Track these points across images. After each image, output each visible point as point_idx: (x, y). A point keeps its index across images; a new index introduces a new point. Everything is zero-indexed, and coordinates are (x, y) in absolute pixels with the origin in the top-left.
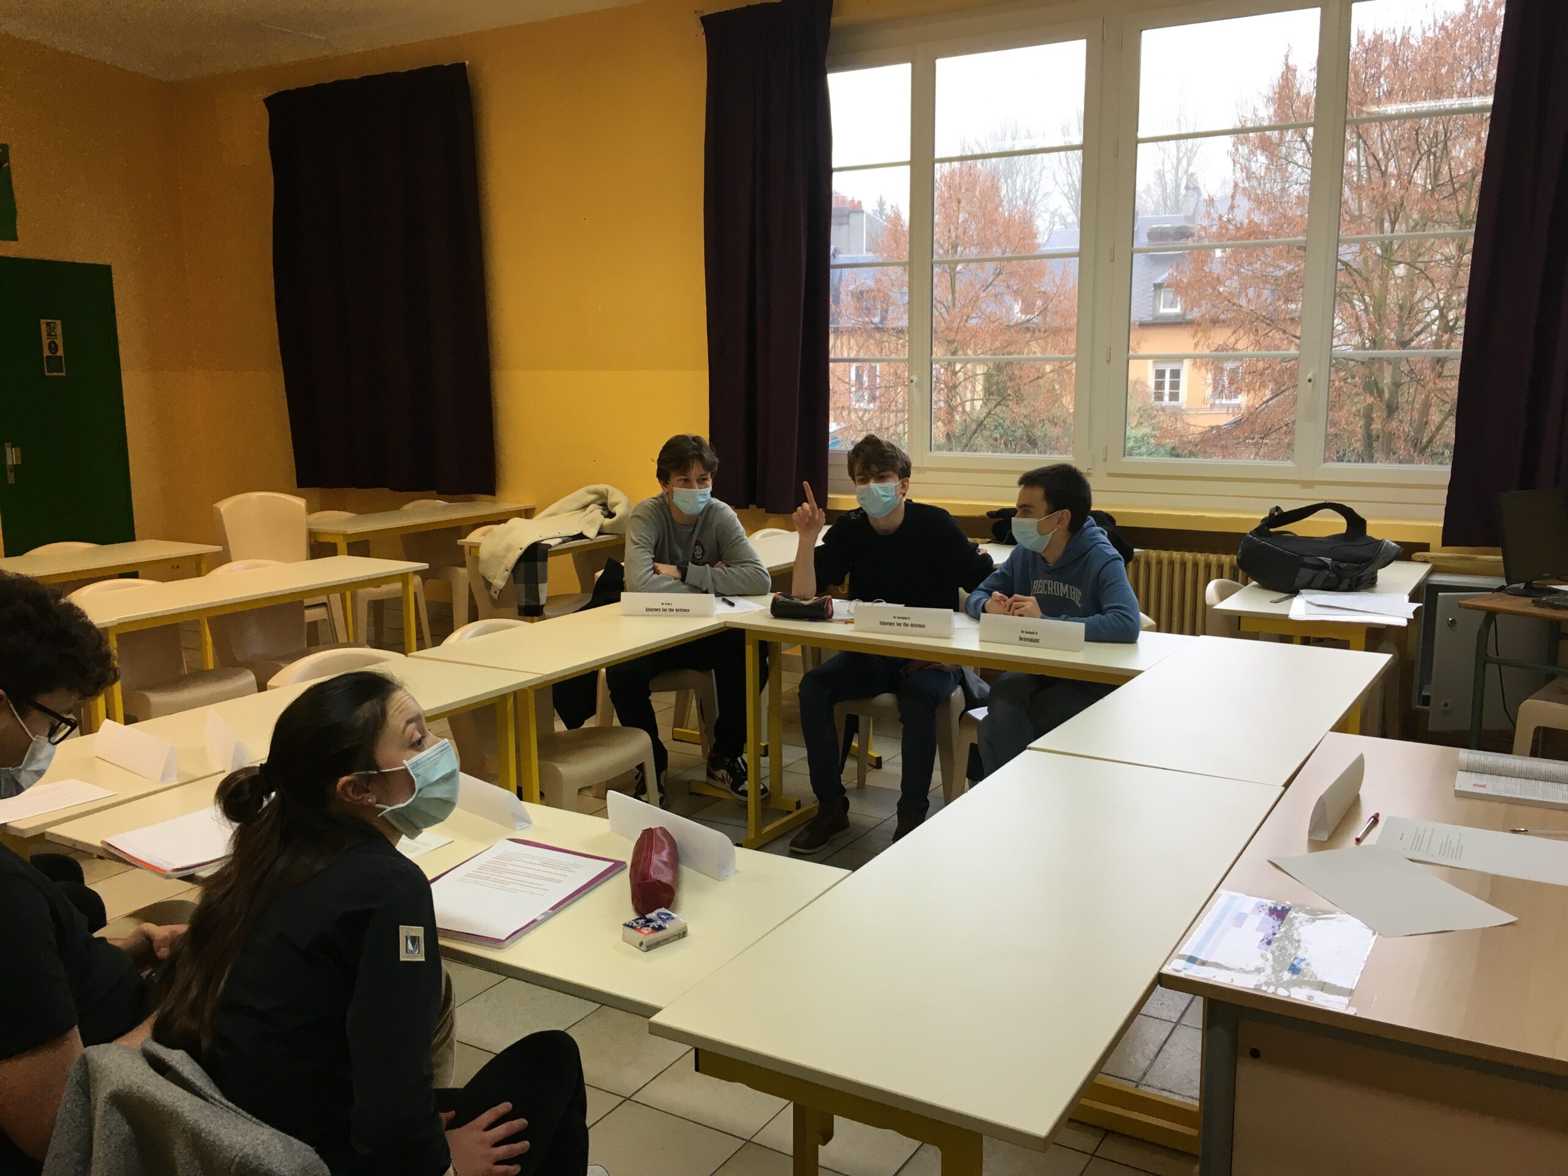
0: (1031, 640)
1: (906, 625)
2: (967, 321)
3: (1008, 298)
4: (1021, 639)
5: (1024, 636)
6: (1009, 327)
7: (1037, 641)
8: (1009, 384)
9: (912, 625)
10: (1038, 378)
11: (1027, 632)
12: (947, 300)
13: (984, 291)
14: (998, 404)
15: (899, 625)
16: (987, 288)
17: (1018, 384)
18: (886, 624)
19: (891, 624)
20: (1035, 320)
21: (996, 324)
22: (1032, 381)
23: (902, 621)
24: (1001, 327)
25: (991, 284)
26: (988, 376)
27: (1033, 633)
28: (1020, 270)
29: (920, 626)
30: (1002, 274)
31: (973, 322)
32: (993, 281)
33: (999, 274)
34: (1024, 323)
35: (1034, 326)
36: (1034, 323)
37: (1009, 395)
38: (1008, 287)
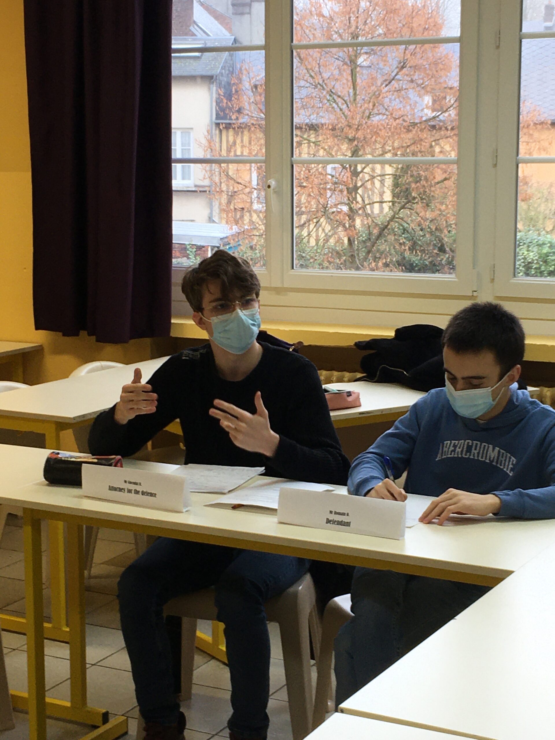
0: (341, 523)
1: (137, 492)
2: (369, 117)
3: (412, 95)
4: (328, 521)
5: (332, 517)
6: (414, 124)
7: (348, 524)
8: (413, 185)
9: (143, 493)
10: (445, 179)
11: (336, 513)
12: (349, 95)
13: (386, 86)
14: (403, 207)
15: (130, 491)
16: (390, 83)
17: (424, 186)
18: (115, 489)
19: (121, 490)
20: (441, 117)
21: (400, 121)
22: (438, 183)
23: (133, 487)
24: (405, 124)
25: (393, 79)
26: (396, 177)
27: (343, 514)
28: (425, 63)
29: (152, 495)
30: (405, 67)
31: (376, 119)
32: (396, 75)
33: (403, 67)
34: (429, 120)
35: (441, 124)
36: (440, 121)
37: (414, 198)
38: (412, 81)
